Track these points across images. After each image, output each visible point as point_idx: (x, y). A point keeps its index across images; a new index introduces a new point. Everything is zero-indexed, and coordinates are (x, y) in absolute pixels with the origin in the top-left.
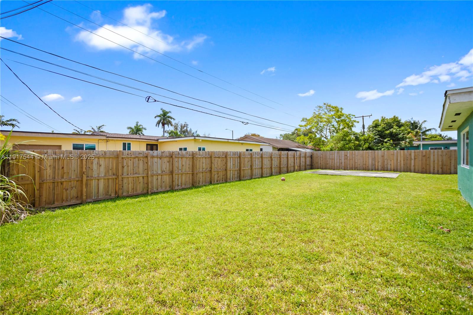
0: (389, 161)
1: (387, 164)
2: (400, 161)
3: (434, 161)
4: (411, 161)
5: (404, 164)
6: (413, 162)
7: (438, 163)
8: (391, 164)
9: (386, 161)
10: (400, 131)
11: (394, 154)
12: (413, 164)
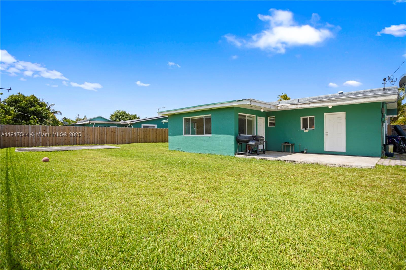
0: (88, 136)
1: (87, 138)
2: (97, 136)
3: (118, 135)
4: (104, 135)
5: (100, 138)
6: (105, 135)
7: (120, 137)
8: (91, 138)
9: (86, 136)
11: (92, 130)
12: (105, 138)
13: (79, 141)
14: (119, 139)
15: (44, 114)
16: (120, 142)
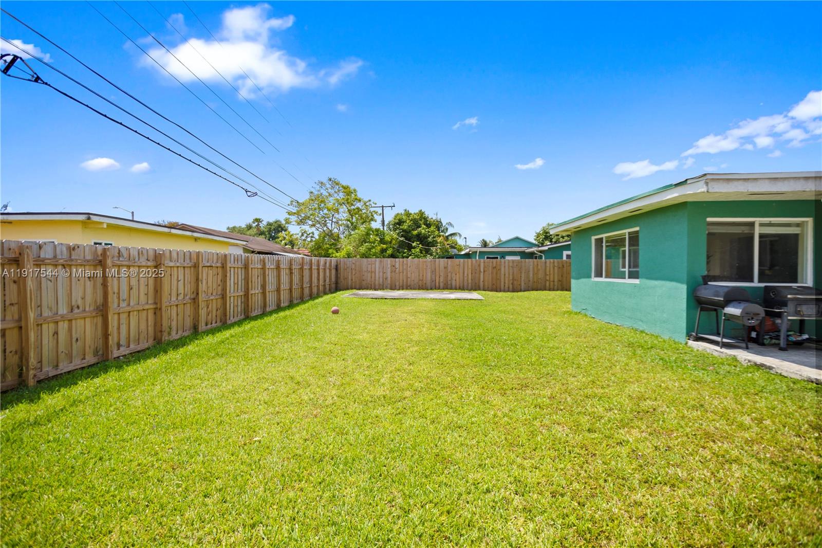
0: (453, 275)
1: (452, 278)
2: (468, 275)
3: (505, 275)
4: (480, 274)
5: (472, 280)
6: (482, 275)
7: (509, 277)
8: (457, 279)
9: (449, 275)
10: (429, 232)
11: (460, 265)
12: (482, 279)
13: (439, 283)
14: (507, 282)
15: (430, 239)
16: (509, 288)
